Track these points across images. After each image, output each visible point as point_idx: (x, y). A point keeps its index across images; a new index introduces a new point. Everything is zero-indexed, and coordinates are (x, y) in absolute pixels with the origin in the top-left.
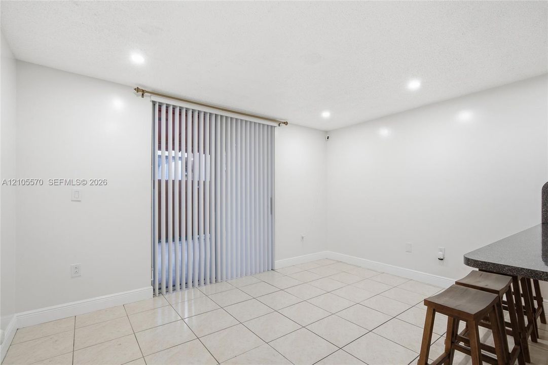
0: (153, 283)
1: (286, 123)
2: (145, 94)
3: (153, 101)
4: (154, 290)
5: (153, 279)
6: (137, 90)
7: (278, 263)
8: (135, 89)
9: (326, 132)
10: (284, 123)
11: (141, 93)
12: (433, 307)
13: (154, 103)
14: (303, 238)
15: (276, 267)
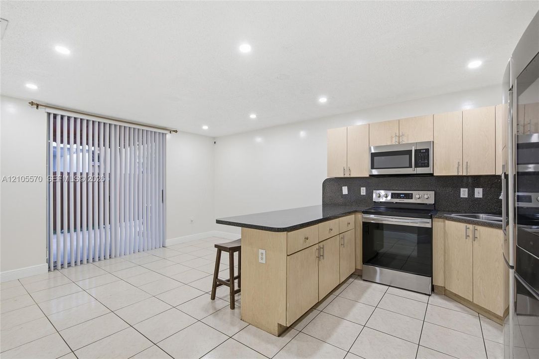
0: (49, 261)
1: (176, 131)
2: (39, 107)
3: (47, 113)
4: (49, 267)
5: (48, 257)
6: (32, 104)
7: (168, 242)
8: (30, 103)
9: (214, 138)
10: (174, 131)
11: (36, 106)
12: (220, 249)
13: (49, 114)
14: (192, 221)
15: (167, 244)
